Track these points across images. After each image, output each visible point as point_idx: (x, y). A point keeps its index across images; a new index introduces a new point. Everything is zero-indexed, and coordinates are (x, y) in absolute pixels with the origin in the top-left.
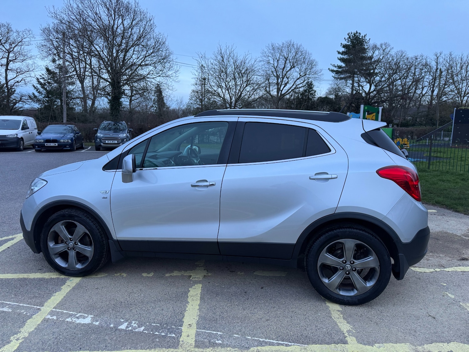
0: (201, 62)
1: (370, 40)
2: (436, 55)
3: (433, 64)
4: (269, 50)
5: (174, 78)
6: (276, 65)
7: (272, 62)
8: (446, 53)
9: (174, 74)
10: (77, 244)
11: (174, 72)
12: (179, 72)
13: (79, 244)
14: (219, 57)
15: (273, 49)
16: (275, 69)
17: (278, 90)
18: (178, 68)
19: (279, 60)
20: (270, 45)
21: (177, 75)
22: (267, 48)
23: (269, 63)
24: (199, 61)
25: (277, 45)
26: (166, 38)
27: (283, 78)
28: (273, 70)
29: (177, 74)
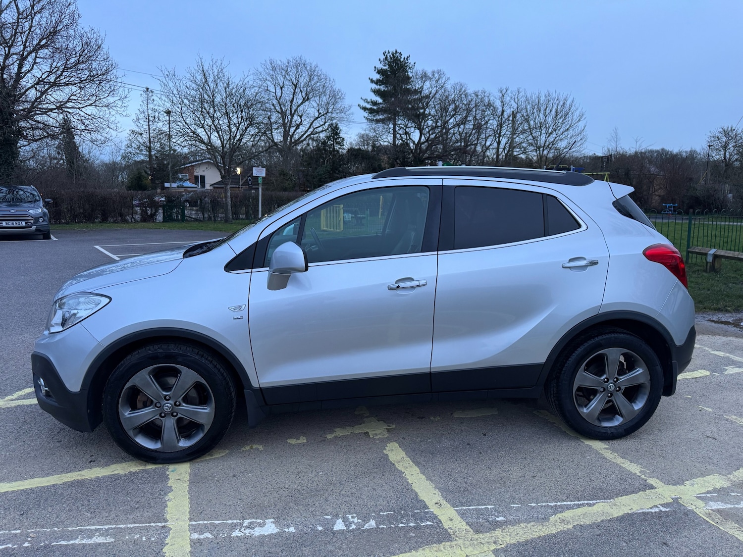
0: (166, 83)
1: (415, 65)
2: (501, 92)
3: (498, 104)
4: (266, 70)
5: (118, 109)
6: (279, 94)
7: (272, 89)
8: (513, 88)
9: (120, 103)
10: (179, 405)
11: (118, 98)
12: (127, 99)
13: (184, 404)
14: (199, 77)
15: (274, 69)
16: (278, 101)
17: (286, 134)
18: (126, 93)
19: (283, 87)
20: (268, 62)
21: (126, 105)
22: (263, 66)
23: (267, 90)
24: (164, 81)
25: (279, 62)
26: (104, 39)
27: (292, 116)
28: (275, 102)
29: (124, 103)
